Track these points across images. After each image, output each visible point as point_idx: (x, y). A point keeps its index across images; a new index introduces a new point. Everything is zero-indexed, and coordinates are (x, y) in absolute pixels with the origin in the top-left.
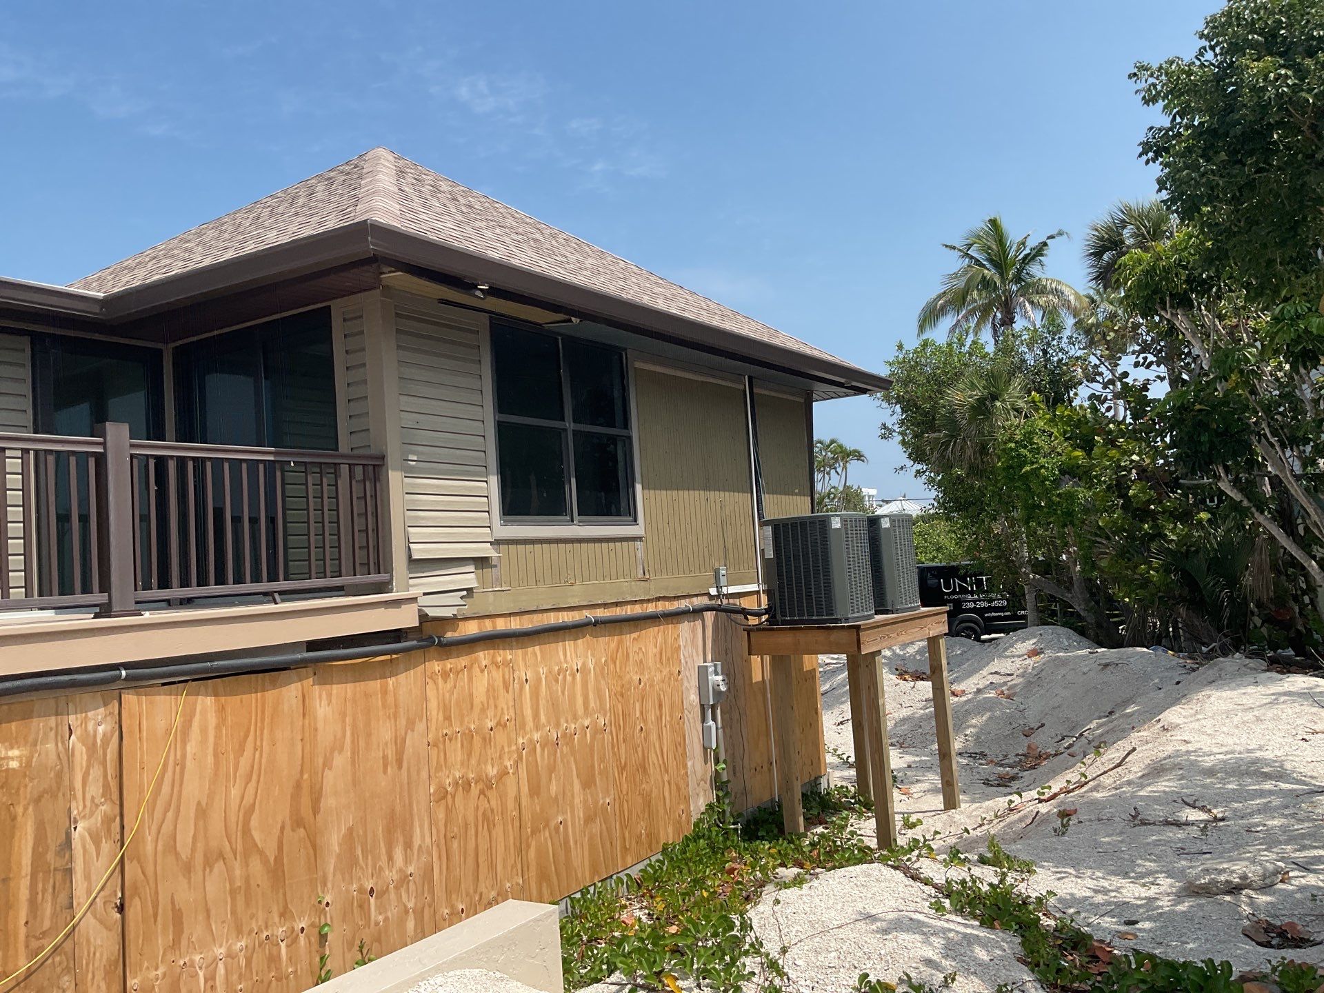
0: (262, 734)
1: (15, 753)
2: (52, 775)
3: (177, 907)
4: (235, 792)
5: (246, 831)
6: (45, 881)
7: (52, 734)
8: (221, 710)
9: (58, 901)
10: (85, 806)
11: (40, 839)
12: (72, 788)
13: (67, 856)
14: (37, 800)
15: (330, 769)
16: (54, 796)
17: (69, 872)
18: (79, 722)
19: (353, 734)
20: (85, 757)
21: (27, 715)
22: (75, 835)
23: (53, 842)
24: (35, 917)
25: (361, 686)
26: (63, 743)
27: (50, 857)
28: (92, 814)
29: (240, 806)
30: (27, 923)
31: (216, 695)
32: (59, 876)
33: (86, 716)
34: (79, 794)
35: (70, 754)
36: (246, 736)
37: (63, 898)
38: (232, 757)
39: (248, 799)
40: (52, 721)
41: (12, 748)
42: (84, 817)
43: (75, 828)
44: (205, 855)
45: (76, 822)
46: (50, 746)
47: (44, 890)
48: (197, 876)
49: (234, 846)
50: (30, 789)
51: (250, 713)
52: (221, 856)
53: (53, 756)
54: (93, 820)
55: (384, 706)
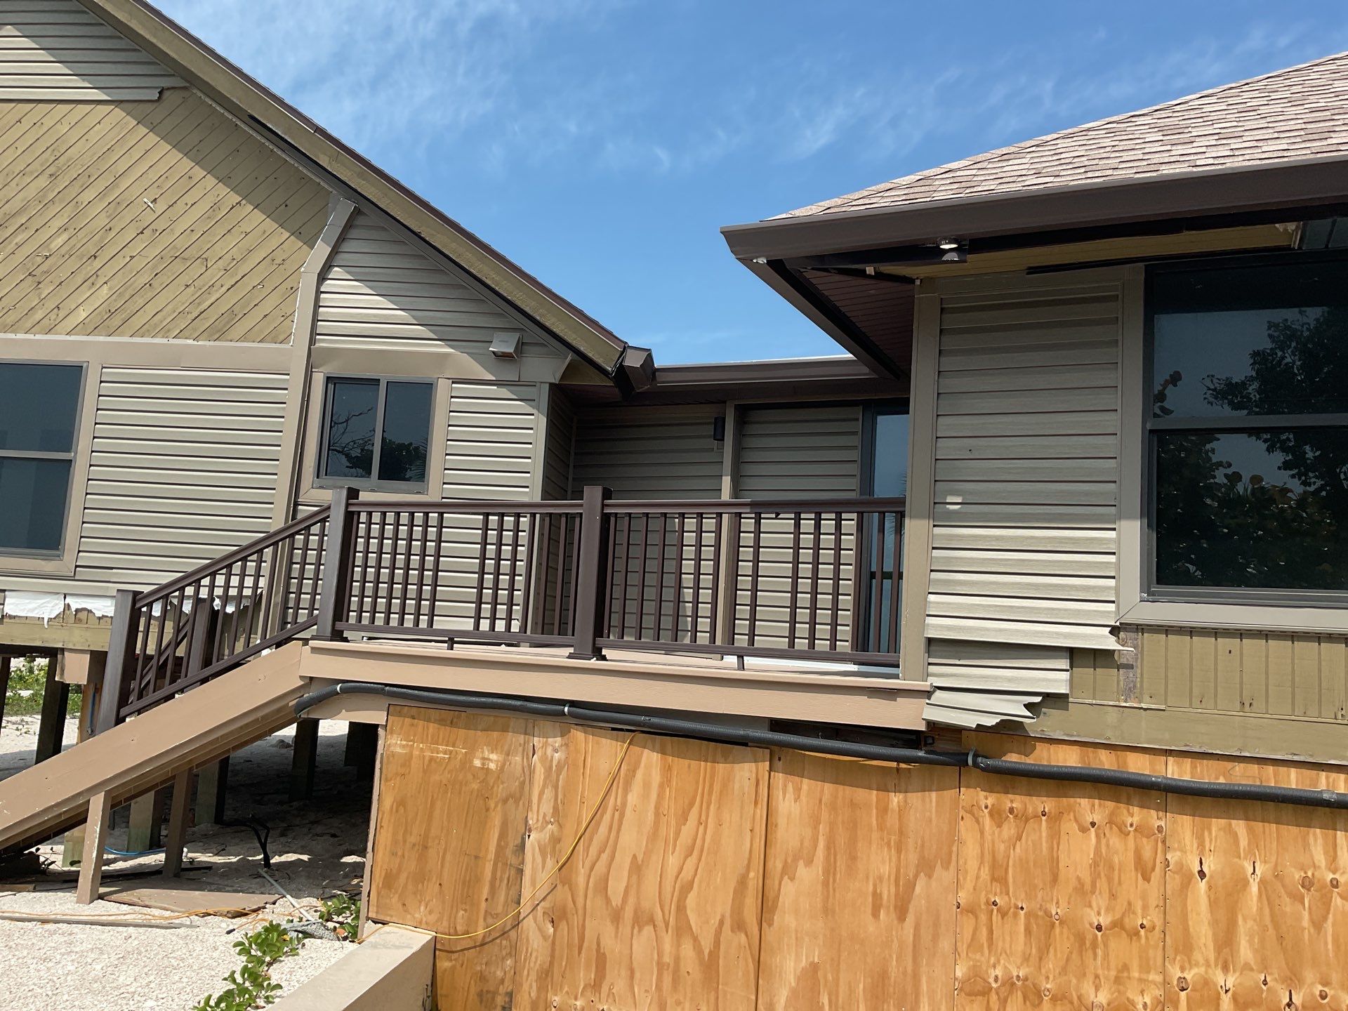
0: (708, 808)
1: (494, 757)
2: (517, 784)
3: (602, 951)
4: (673, 861)
5: (681, 909)
6: (503, 872)
7: (521, 749)
8: (667, 770)
9: (511, 893)
10: (538, 820)
11: (503, 835)
12: (530, 801)
13: (521, 858)
14: (505, 801)
15: (792, 879)
16: (517, 802)
17: (520, 872)
18: (541, 745)
19: (828, 848)
20: (542, 777)
21: (505, 729)
22: (528, 843)
23: (513, 841)
24: (493, 898)
25: (846, 792)
26: (527, 758)
27: (509, 852)
28: (543, 828)
29: (677, 877)
30: (487, 899)
31: (663, 752)
32: (513, 872)
33: (546, 741)
34: (535, 807)
35: (532, 772)
36: (691, 804)
37: (513, 892)
38: (673, 822)
39: (687, 874)
40: (521, 738)
41: (493, 753)
42: (536, 828)
43: (529, 836)
44: (636, 912)
45: (530, 831)
46: (518, 759)
47: (501, 881)
48: (626, 928)
49: (667, 918)
50: (500, 790)
51: (697, 782)
52: (652, 921)
53: (519, 768)
54: (542, 835)
55: (881, 827)
